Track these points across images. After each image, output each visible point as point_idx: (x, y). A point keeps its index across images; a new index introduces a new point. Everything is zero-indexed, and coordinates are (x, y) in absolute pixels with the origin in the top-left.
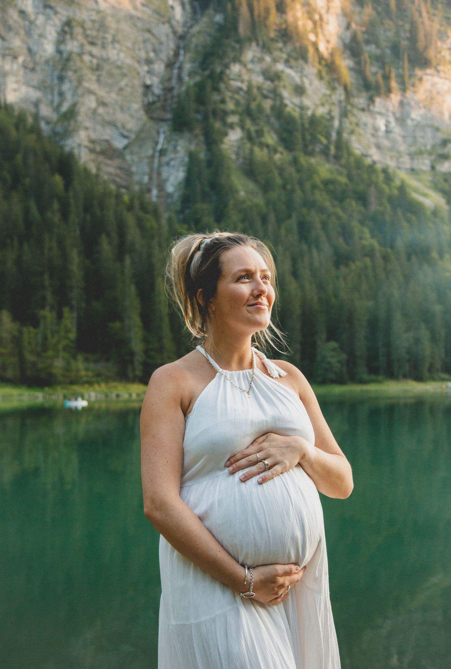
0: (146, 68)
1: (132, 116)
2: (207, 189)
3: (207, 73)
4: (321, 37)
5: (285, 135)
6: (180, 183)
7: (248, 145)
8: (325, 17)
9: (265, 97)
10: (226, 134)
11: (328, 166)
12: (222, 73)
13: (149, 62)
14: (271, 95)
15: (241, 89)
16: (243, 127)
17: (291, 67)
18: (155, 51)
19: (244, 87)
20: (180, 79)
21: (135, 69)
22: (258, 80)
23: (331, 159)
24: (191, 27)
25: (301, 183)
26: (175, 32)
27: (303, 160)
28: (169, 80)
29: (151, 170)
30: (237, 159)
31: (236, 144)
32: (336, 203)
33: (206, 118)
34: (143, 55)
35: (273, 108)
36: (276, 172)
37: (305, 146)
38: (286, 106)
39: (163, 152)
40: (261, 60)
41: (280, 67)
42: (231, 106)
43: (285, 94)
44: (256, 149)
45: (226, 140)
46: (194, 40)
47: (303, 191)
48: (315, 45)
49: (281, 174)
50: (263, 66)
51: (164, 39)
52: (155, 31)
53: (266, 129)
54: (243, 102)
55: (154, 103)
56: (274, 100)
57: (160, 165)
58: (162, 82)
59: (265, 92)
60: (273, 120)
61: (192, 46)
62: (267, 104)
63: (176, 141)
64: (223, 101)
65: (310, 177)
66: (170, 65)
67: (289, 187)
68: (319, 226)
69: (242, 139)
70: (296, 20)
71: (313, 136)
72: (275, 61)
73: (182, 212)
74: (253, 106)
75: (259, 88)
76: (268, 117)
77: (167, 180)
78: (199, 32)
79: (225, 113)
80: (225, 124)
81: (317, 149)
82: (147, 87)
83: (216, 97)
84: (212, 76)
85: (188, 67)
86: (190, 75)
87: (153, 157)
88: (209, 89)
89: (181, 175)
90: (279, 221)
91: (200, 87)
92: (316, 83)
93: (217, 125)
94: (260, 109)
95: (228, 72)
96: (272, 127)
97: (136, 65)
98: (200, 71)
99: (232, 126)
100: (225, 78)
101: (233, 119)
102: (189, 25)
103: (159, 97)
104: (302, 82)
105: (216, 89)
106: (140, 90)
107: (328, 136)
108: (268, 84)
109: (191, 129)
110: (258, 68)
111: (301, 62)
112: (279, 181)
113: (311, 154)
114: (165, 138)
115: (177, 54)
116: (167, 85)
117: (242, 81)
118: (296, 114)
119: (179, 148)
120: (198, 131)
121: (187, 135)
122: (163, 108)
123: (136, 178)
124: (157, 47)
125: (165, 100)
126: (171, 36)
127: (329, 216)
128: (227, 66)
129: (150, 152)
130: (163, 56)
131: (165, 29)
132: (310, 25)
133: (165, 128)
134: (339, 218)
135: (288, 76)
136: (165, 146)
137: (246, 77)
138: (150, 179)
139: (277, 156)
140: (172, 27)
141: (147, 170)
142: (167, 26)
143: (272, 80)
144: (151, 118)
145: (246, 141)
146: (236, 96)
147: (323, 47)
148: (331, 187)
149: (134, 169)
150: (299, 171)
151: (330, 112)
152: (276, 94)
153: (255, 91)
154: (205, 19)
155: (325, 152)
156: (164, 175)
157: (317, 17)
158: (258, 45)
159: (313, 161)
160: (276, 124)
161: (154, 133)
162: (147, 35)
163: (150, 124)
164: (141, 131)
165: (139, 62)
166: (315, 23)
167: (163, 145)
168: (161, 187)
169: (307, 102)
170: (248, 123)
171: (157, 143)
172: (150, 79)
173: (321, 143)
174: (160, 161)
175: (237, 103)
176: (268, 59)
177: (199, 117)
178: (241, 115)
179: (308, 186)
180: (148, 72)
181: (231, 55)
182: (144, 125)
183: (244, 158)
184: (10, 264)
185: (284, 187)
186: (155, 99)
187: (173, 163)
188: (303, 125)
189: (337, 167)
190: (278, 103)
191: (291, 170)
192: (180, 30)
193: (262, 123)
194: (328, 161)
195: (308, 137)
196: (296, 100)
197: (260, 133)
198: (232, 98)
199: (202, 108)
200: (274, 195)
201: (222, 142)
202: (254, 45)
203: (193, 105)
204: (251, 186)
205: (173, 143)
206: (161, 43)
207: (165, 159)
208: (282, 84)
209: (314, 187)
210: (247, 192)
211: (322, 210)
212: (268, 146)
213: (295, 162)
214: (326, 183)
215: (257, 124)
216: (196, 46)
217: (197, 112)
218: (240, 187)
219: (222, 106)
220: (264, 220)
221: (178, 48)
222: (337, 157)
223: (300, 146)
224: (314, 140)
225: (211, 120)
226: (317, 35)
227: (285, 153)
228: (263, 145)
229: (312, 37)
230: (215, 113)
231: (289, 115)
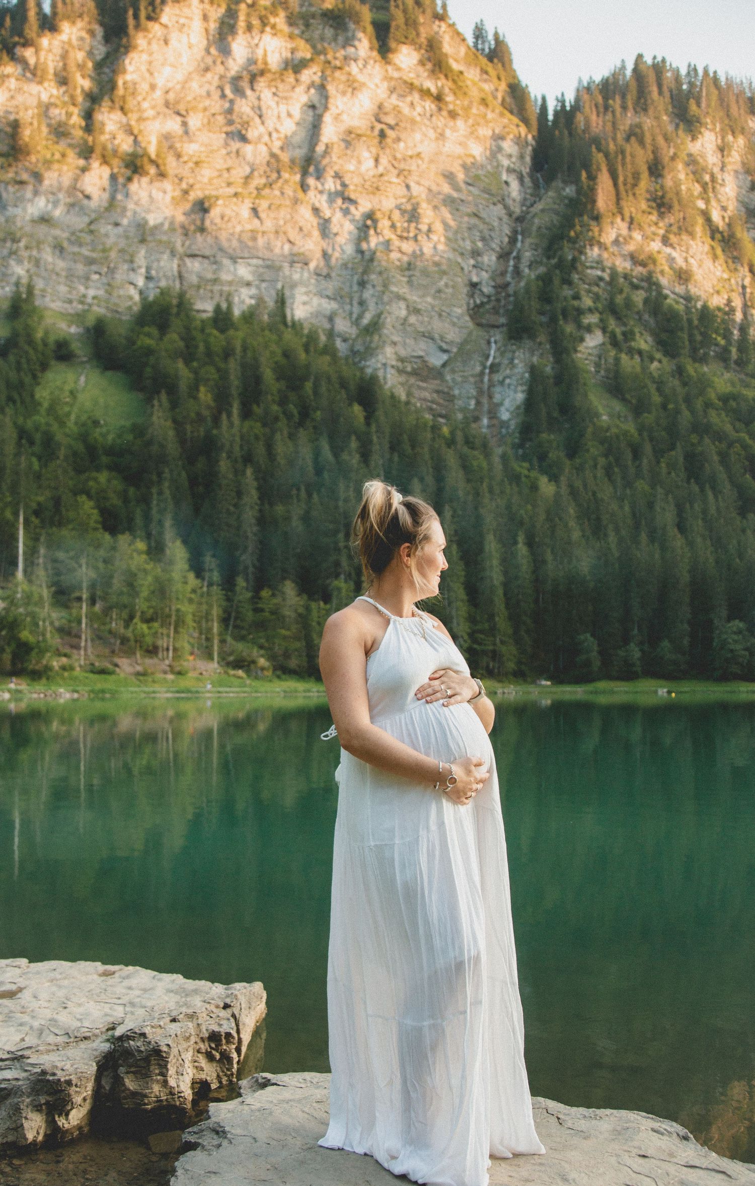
0: (472, 262)
1: (454, 324)
2: (556, 414)
3: (554, 261)
4: (713, 203)
5: (664, 336)
6: (518, 408)
7: (613, 353)
8: (719, 177)
9: (636, 287)
10: (582, 340)
11: (728, 376)
12: (574, 260)
13: (476, 253)
14: (644, 284)
15: (601, 279)
16: (604, 330)
17: (671, 246)
18: (483, 239)
20: (517, 272)
21: (459, 264)
22: (624, 265)
23: (733, 366)
24: (532, 205)
26: (510, 215)
27: (691, 369)
28: (503, 274)
29: (480, 392)
30: (598, 372)
31: (595, 352)
32: (740, 426)
33: (553, 320)
34: (468, 245)
35: (646, 301)
36: (652, 388)
37: (694, 350)
38: (666, 297)
39: (494, 368)
40: (628, 239)
41: (656, 246)
42: (588, 302)
43: (663, 281)
44: (624, 357)
45: (581, 348)
46: (536, 221)
47: (693, 412)
48: (707, 216)
49: (658, 390)
50: (632, 247)
51: (496, 224)
52: (483, 215)
53: (637, 330)
54: (604, 295)
55: (482, 304)
56: (649, 290)
57: (491, 385)
58: (493, 278)
59: (635, 281)
60: (646, 316)
61: (534, 228)
62: (639, 297)
63: (514, 352)
64: (577, 297)
65: (702, 392)
66: (504, 256)
67: (671, 406)
68: (715, 458)
69: (603, 344)
70: (677, 184)
71: (704, 335)
72: (647, 239)
73: (521, 445)
74: (619, 299)
75: (626, 277)
76: (638, 313)
77: (501, 404)
78: (543, 211)
79: (580, 312)
80: (579, 326)
81: (712, 353)
82: (474, 285)
83: (567, 292)
84: (560, 265)
85: (527, 255)
86: (531, 266)
87: (482, 374)
88: (557, 281)
89: (520, 397)
90: (658, 453)
91: (546, 280)
92: (708, 263)
93: (569, 328)
94: (628, 304)
95: (582, 257)
96: (646, 326)
97: (460, 260)
98: (545, 260)
99: (589, 329)
100: (578, 265)
101: (591, 319)
102: (528, 203)
103: (489, 297)
104: (687, 263)
105: (569, 282)
106: (465, 290)
107: (727, 335)
108: (638, 271)
109: (532, 336)
110: (623, 250)
111: (685, 237)
112: (657, 399)
113: (703, 360)
114: (498, 349)
115: (513, 241)
116: (500, 281)
117: (603, 270)
118: (681, 308)
119: (516, 361)
120: (542, 338)
121: (528, 343)
122: (495, 310)
123: (459, 403)
124: (486, 233)
125: (498, 300)
126: (505, 218)
127: (730, 445)
128: (581, 251)
129: (478, 369)
130: (495, 245)
131: (499, 210)
132: (697, 189)
133: (497, 336)
134: (745, 447)
135: (667, 257)
136: (497, 361)
137: (608, 264)
138: (478, 403)
139: (654, 366)
140: (506, 207)
141: (474, 392)
142: (500, 206)
143: (644, 265)
144: (479, 325)
145: (609, 347)
146: (595, 289)
147: (716, 216)
148: (733, 404)
149: (456, 392)
150: (685, 384)
151: (729, 301)
152: (650, 283)
153: (621, 280)
154: (551, 194)
155: (723, 357)
156: (497, 398)
157: (707, 178)
158: (623, 219)
159: (705, 369)
160: (652, 321)
161: (483, 343)
162: (474, 221)
163: (478, 333)
164: (465, 342)
165: (462, 254)
166: (704, 186)
167: (494, 358)
168: (493, 414)
169: (695, 290)
170: (612, 323)
171: (488, 357)
172: (478, 275)
173: (717, 345)
174: (490, 380)
175: (597, 298)
176: (638, 237)
177: (544, 319)
178: (600, 313)
179: (699, 404)
180: (474, 266)
182: (470, 334)
183: (607, 370)
185: (664, 407)
186: (485, 300)
187: (508, 381)
188: (690, 321)
189: (743, 376)
190: (654, 293)
191: (673, 383)
192: (517, 210)
193: (632, 323)
194: (727, 368)
195: (699, 338)
196: (679, 289)
197: (628, 336)
198: (589, 291)
199: (548, 308)
200: (649, 418)
201: (576, 351)
202: (618, 220)
203: (535, 304)
204: (617, 406)
205: (509, 355)
206: (492, 229)
207: (497, 377)
208: (658, 268)
209: (708, 405)
210: (611, 416)
211: (719, 436)
212: (640, 353)
213: (680, 371)
214: (725, 399)
215: (625, 325)
216: (540, 228)
217: (542, 313)
218: (601, 410)
219: (576, 303)
220: (636, 453)
221: (515, 232)
222: (740, 363)
223: (686, 351)
224: (707, 341)
225: (561, 322)
226: (707, 202)
227: (665, 360)
228: (631, 352)
229: (701, 204)
230: (565, 313)
231: (670, 307)
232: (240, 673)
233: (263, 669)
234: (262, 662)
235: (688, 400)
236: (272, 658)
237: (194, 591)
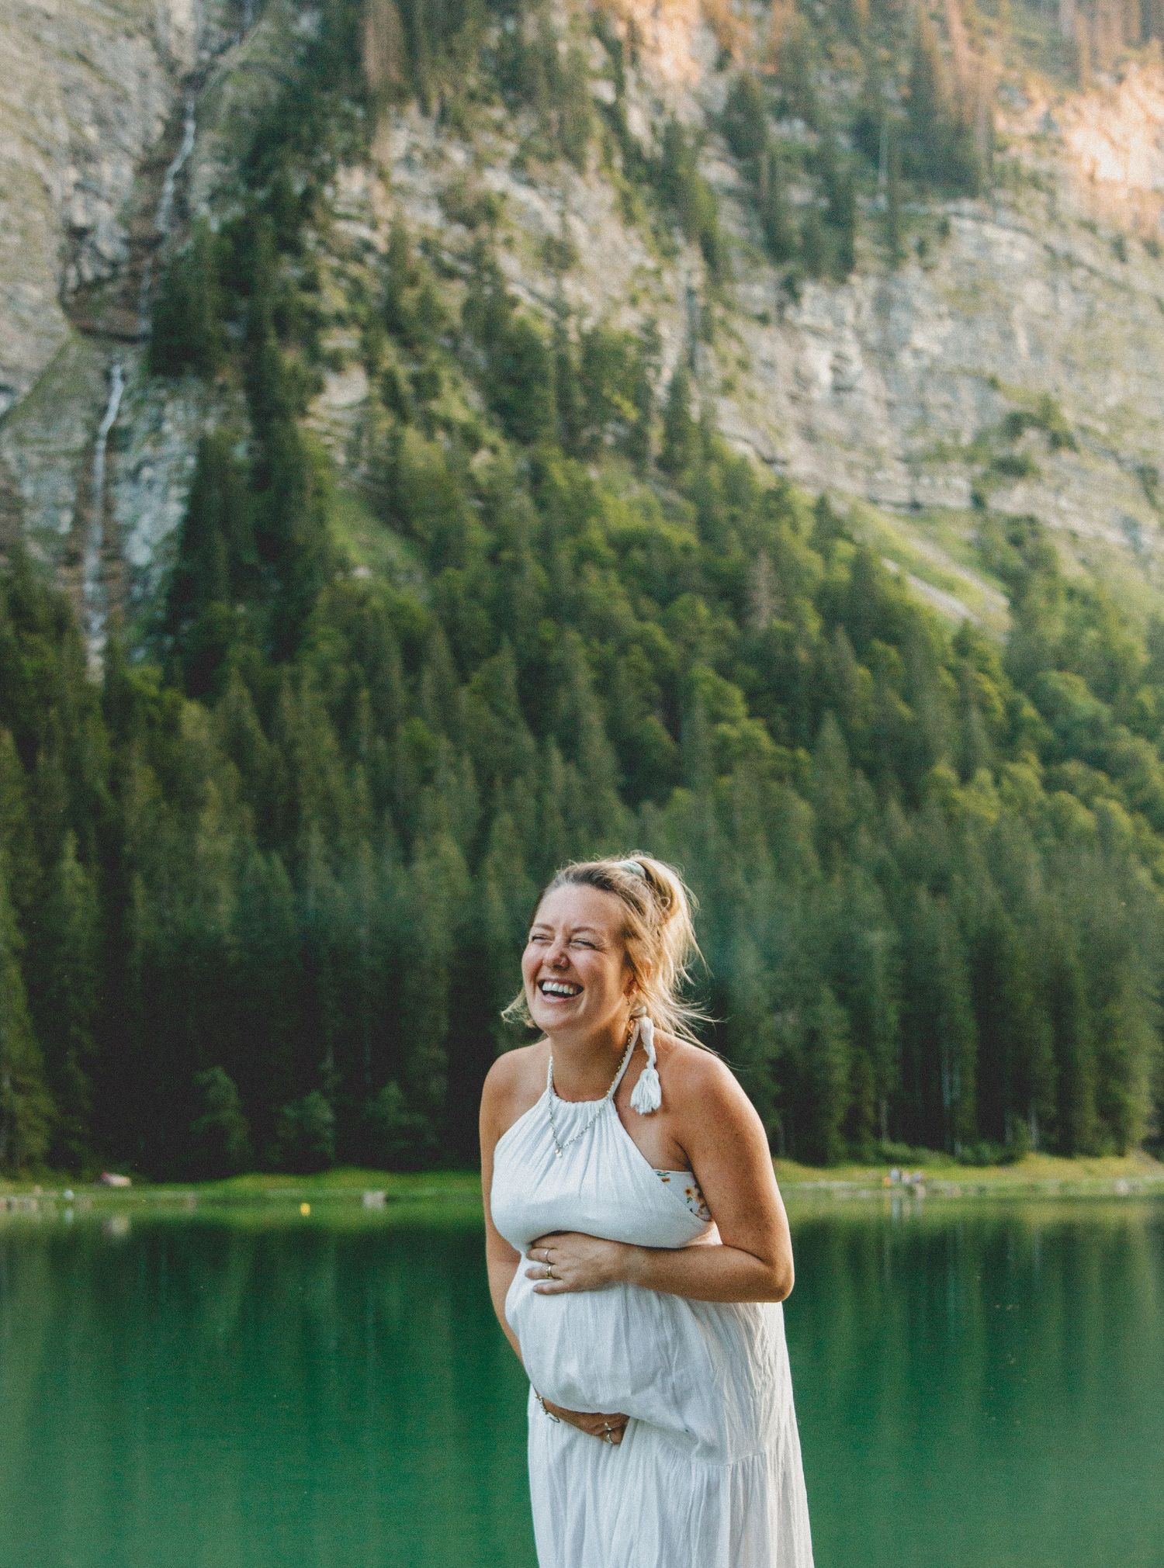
0: (73, 175)
1: (24, 326)
2: (251, 558)
3: (261, 194)
4: (631, 89)
5: (507, 392)
6: (169, 537)
7: (386, 422)
8: (648, 30)
9: (449, 274)
10: (319, 388)
11: (639, 491)
12: (309, 195)
13: (81, 155)
14: (465, 268)
15: (368, 247)
16: (371, 368)
17: (531, 183)
18: (100, 121)
19: (380, 240)
20: (182, 210)
21: (38, 177)
22: (424, 219)
23: (652, 469)
24: (223, 50)
25: (544, 544)
26: (170, 66)
27: (559, 471)
28: (149, 211)
29: (85, 495)
30: (352, 466)
31: (350, 418)
32: (648, 605)
33: (254, 336)
34: (62, 132)
35: (469, 308)
36: (469, 509)
37: (571, 429)
38: (514, 302)
39: (118, 440)
40: (436, 158)
41: (497, 180)
42: (333, 299)
43: (510, 264)
44: (412, 437)
45: (317, 406)
46: (229, 89)
47: (549, 568)
48: (614, 116)
49: (487, 516)
50: (443, 177)
51: (132, 85)
52: (101, 59)
53: (445, 374)
54: (373, 286)
55: (99, 282)
56: (472, 281)
57: (111, 481)
58: (124, 221)
59: (447, 258)
60: (467, 344)
61: (224, 108)
62: (452, 297)
63: (162, 404)
64: (310, 285)
65: (576, 528)
66: (152, 168)
67: (506, 555)
68: (583, 677)
69: (367, 401)
70: (549, 37)
71: (593, 393)
72: (480, 162)
73: (169, 627)
74: (409, 298)
75: (426, 246)
76: (451, 333)
77: (130, 527)
78: (245, 66)
79: (316, 321)
80: (315, 355)
81: (609, 440)
82: (78, 234)
83: (289, 271)
84: (275, 204)
85: (206, 173)
86: (218, 196)
87: (88, 451)
88: (265, 242)
89: (175, 511)
90: (464, 660)
91: (240, 235)
92: (613, 230)
93: (291, 358)
94: (429, 311)
95: (328, 192)
96: (468, 367)
97: (40, 165)
98: (243, 189)
99: (335, 362)
100: (317, 210)
101: (341, 340)
102: (214, 43)
103: (114, 265)
104: (565, 227)
105: (294, 248)
106: (54, 243)
107: (641, 396)
108: (456, 236)
109: (205, 371)
110: (424, 182)
111: (563, 167)
112: (478, 535)
113: (587, 453)
114: (127, 395)
115: (174, 133)
116: (139, 227)
117: (374, 226)
118: (543, 330)
119: (167, 427)
120: (227, 375)
121: (194, 387)
122: (128, 300)
123: (34, 518)
124: (110, 109)
125: (135, 276)
126: (157, 75)
127: (623, 650)
128: (324, 175)
129: (80, 439)
130: (130, 138)
131: (137, 52)
132: (597, 56)
133: (129, 362)
134: (654, 653)
135: (522, 210)
136: (125, 422)
137: (385, 211)
138: (79, 520)
139: (481, 460)
140: (156, 45)
141: (69, 494)
142: (142, 42)
143: (470, 224)
144: (88, 332)
145: (380, 408)
146: (354, 269)
147: (637, 123)
148: (638, 555)
149: (28, 490)
150: (542, 505)
151: (649, 328)
152: (480, 263)
153: (416, 254)
154: (266, 26)
155: (633, 449)
156: (123, 512)
157: (620, 30)
158: (425, 111)
159: (593, 473)
160: (480, 357)
161: (93, 377)
162: (78, 72)
163: (78, 349)
164: (52, 370)
165: (47, 153)
166: (613, 48)
167: (119, 415)
168: (113, 551)
169: (573, 289)
170: (390, 355)
171: (103, 410)
172: (87, 208)
173: (620, 420)
174: (109, 468)
175: (357, 291)
176: (458, 155)
177: (234, 331)
178: (364, 328)
179: (564, 556)
180: (78, 186)
181: (340, 139)
182: (62, 352)
183: (374, 463)
185: (493, 557)
186: (105, 272)
187: (147, 473)
188: (563, 362)
189: (672, 496)
190: (488, 291)
191: (521, 500)
192: (189, 60)
193: (434, 356)
194: (640, 474)
195: (580, 401)
196: (544, 286)
197: (426, 386)
198: (339, 274)
199: (243, 305)
200: (457, 578)
201: (304, 413)
202: (413, 109)
203: (213, 295)
204: (393, 548)
205: (151, 411)
206: (122, 98)
207: (125, 462)
208: (500, 235)
209: (585, 555)
210: (373, 566)
211: (603, 628)
212: (447, 425)
213: (537, 476)
214: (624, 544)
215: (419, 359)
216: (235, 109)
217: (230, 316)
218: (354, 555)
219: (308, 299)
220: (414, 653)
221: (179, 112)
222: (669, 464)
223: (553, 428)
224: (601, 410)
225: (272, 342)
226: (620, 87)
227: (505, 447)
228: (431, 424)
229: (605, 92)
230: (281, 320)
231: (524, 330)
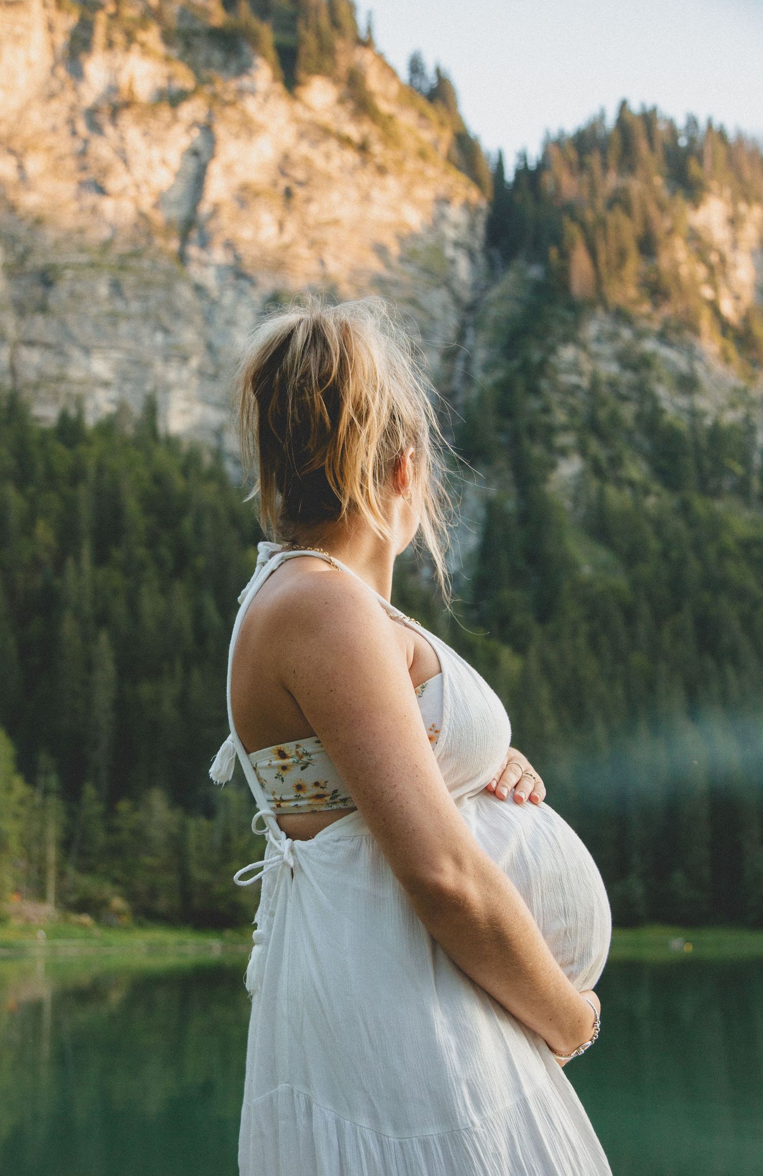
2: (521, 565)
3: (516, 363)
4: (724, 290)
5: (663, 462)
6: (470, 555)
7: (594, 484)
8: (730, 257)
9: (624, 398)
10: (553, 466)
11: (748, 514)
12: (543, 363)
14: (635, 395)
15: (577, 387)
16: (583, 454)
17: (670, 345)
18: (423, 333)
19: (585, 383)
20: (468, 378)
22: (610, 369)
23: (754, 501)
24: (487, 288)
26: (457, 300)
27: (699, 505)
28: (449, 378)
30: (575, 508)
31: (571, 482)
33: (516, 440)
35: (639, 417)
36: (648, 530)
37: (703, 481)
38: (663, 411)
40: (614, 336)
41: (649, 345)
42: (560, 417)
43: (662, 391)
44: (611, 491)
45: (554, 476)
46: (492, 312)
47: (703, 561)
48: (714, 306)
49: (656, 532)
50: (619, 345)
51: (438, 312)
52: (422, 301)
53: (627, 454)
54: (582, 409)
56: (640, 402)
59: (624, 391)
60: (639, 437)
61: (489, 320)
62: (628, 412)
63: (464, 482)
64: (546, 410)
65: (714, 536)
66: (449, 356)
67: (674, 555)
68: (736, 624)
69: (582, 474)
70: (676, 265)
71: (715, 460)
72: (640, 335)
73: (474, 606)
74: (603, 414)
75: (612, 384)
76: (630, 433)
78: (502, 298)
79: (551, 430)
80: (550, 448)
81: (726, 485)
83: (534, 404)
84: (524, 368)
85: (481, 355)
86: (488, 367)
88: (519, 390)
89: (472, 540)
90: (660, 616)
91: (505, 388)
92: (718, 367)
93: (537, 451)
94: (615, 419)
95: (553, 359)
96: (638, 450)
98: (503, 361)
99: (563, 452)
100: (548, 368)
101: (566, 440)
102: (482, 287)
104: (692, 368)
105: (534, 390)
107: (745, 461)
108: (628, 377)
109: (489, 460)
110: (607, 349)
111: (686, 334)
112: (654, 545)
113: (715, 494)
115: (461, 336)
116: (445, 387)
117: (580, 374)
118: (683, 424)
119: (468, 494)
120: (502, 462)
121: (484, 469)
124: (427, 326)
126: (452, 308)
127: (755, 605)
128: (552, 350)
130: (438, 342)
131: (440, 297)
132: (701, 272)
135: (666, 361)
137: (587, 366)
139: (651, 502)
140: (452, 292)
142: (444, 290)
143: (635, 369)
145: (591, 476)
146: (571, 401)
147: (727, 308)
148: (756, 552)
150: (692, 526)
151: (747, 419)
152: (643, 393)
153: (604, 390)
154: (510, 275)
155: (742, 490)
157: (714, 258)
158: (606, 314)
159: (719, 506)
160: (646, 445)
162: (410, 309)
166: (711, 268)
169: (702, 403)
170: (594, 446)
173: (733, 474)
175: (573, 412)
176: (626, 334)
177: (503, 439)
178: (579, 431)
179: (711, 551)
181: (559, 330)
183: (588, 506)
184: (168, 708)
185: (665, 555)
188: (696, 444)
190: (648, 407)
191: (677, 524)
192: (467, 296)
193: (619, 444)
194: (748, 504)
195: (708, 464)
196: (682, 401)
197: (616, 462)
198: (562, 403)
199: (508, 424)
200: (645, 570)
201: (545, 480)
202: (600, 312)
203: (492, 419)
204: (603, 554)
206: (433, 319)
208: (654, 374)
209: (723, 553)
210: (595, 567)
211: (740, 594)
212: (631, 484)
213: (685, 509)
214: (747, 545)
215: (611, 446)
216: (496, 320)
217: (500, 429)
218: (581, 559)
219: (544, 419)
220: (630, 615)
221: (464, 325)
223: (692, 481)
224: (719, 469)
225: (526, 442)
226: (715, 289)
227: (666, 495)
228: (621, 483)
229: (707, 292)
230: (532, 431)
231: (671, 427)
232: (86, 919)
233: (119, 913)
234: (118, 903)
235: (697, 547)
236: (131, 897)
237: (22, 802)
